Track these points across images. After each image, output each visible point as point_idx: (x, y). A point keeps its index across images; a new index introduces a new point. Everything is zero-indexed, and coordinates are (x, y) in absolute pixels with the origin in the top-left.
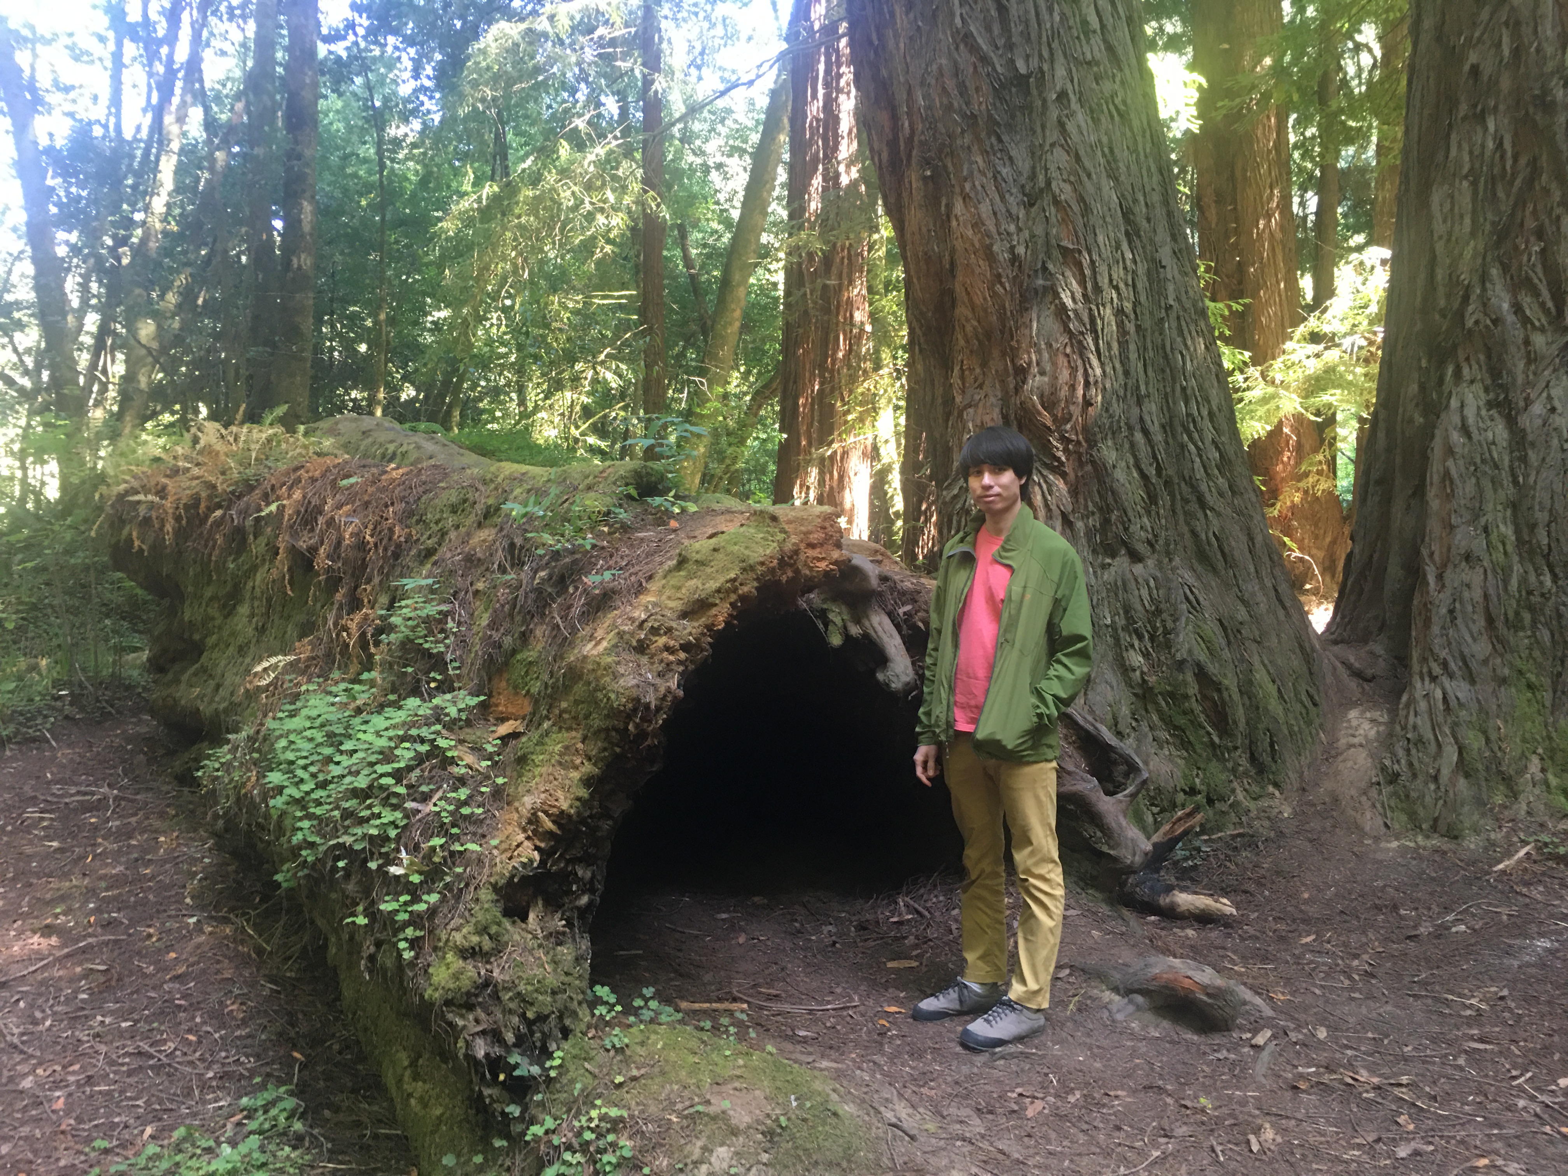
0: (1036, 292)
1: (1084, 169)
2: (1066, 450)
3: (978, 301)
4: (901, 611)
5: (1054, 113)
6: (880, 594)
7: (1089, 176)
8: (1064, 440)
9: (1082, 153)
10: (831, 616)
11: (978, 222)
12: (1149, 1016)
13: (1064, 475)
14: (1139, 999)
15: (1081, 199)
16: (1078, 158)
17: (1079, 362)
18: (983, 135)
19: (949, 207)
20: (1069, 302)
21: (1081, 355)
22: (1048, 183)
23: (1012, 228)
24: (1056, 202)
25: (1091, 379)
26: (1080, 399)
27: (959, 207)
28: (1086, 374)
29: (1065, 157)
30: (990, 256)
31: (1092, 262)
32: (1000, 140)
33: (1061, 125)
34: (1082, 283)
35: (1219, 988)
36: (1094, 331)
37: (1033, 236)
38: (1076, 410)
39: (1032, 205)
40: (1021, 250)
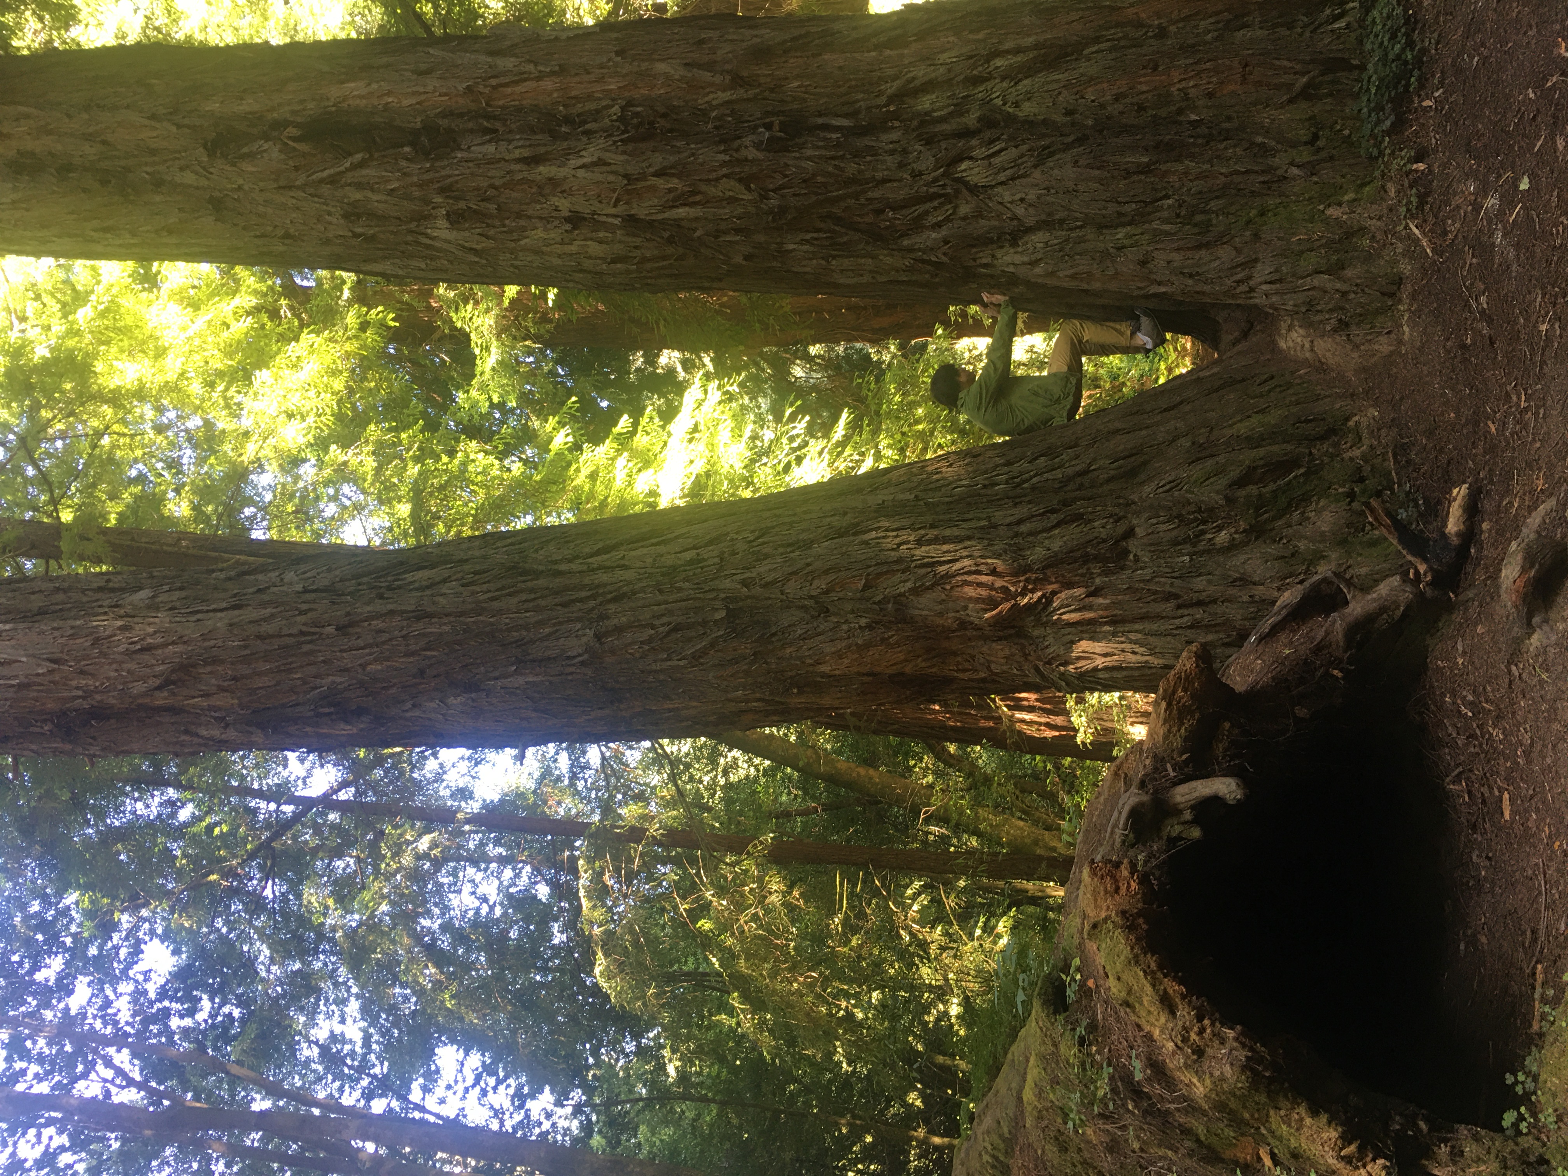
0: (897, 610)
1: (803, 569)
2: (1033, 591)
3: (901, 656)
4: (1172, 774)
5: (757, 590)
6: (1156, 792)
7: (808, 565)
8: (1023, 594)
9: (790, 570)
10: (1174, 834)
11: (839, 655)
12: (1552, 615)
13: (1054, 593)
14: (1536, 620)
15: (826, 572)
16: (794, 573)
17: (959, 578)
18: (770, 647)
19: (823, 675)
20: (909, 585)
21: (954, 576)
22: (812, 597)
23: (845, 627)
24: (827, 592)
25: (973, 568)
26: (991, 578)
27: (825, 668)
28: (969, 573)
29: (792, 583)
30: (868, 646)
31: (877, 564)
32: (773, 635)
33: (766, 586)
34: (894, 572)
35: (1525, 559)
36: (933, 564)
37: (853, 612)
38: (999, 583)
39: (828, 610)
40: (863, 622)
